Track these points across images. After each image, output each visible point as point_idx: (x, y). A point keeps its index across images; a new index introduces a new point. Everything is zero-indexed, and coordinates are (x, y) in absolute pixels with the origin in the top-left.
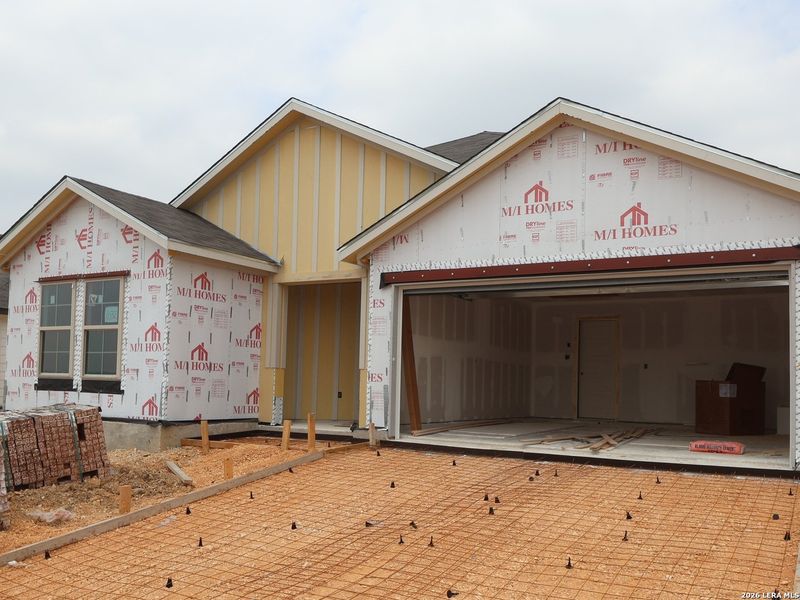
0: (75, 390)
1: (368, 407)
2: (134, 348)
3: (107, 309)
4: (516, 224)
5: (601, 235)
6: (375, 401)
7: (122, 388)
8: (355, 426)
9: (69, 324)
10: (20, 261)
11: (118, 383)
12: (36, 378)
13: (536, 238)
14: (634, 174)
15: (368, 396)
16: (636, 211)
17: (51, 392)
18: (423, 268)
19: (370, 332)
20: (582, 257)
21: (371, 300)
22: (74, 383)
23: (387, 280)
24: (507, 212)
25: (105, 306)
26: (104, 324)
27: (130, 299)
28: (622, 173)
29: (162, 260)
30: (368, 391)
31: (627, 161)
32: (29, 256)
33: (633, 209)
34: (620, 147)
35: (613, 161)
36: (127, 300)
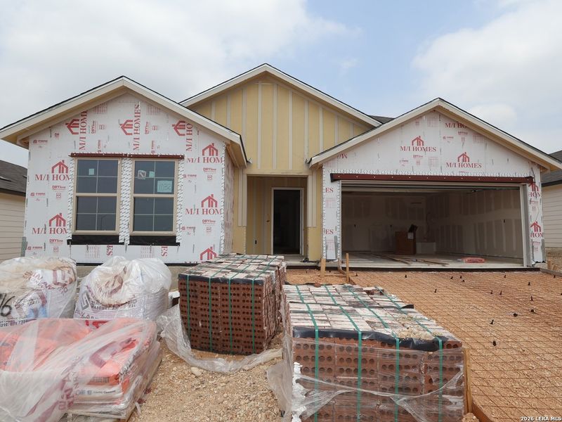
0: (123, 244)
1: (324, 248)
2: (190, 212)
3: (159, 182)
4: (409, 155)
5: (449, 165)
6: (329, 245)
7: (177, 241)
8: (307, 260)
9: (116, 192)
10: (46, 137)
11: (174, 237)
12: (71, 235)
13: (418, 163)
14: (463, 139)
15: (324, 242)
16: (465, 156)
17: (90, 246)
18: (357, 173)
19: (324, 206)
20: (441, 174)
21: (324, 188)
22: (120, 238)
23: (334, 178)
24: (403, 149)
25: (157, 180)
26: (156, 193)
27: (185, 176)
28: (458, 138)
29: (217, 151)
30: (324, 239)
31: (460, 133)
32: (57, 135)
33: (463, 155)
34: (456, 126)
35: (453, 132)
36: (181, 177)
